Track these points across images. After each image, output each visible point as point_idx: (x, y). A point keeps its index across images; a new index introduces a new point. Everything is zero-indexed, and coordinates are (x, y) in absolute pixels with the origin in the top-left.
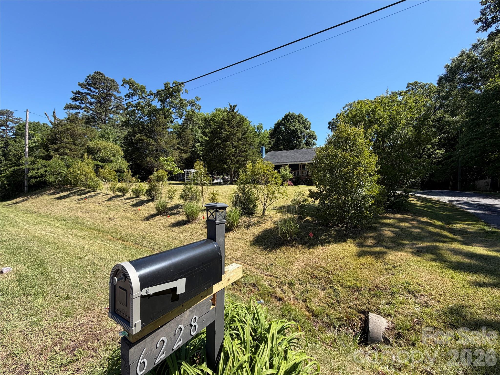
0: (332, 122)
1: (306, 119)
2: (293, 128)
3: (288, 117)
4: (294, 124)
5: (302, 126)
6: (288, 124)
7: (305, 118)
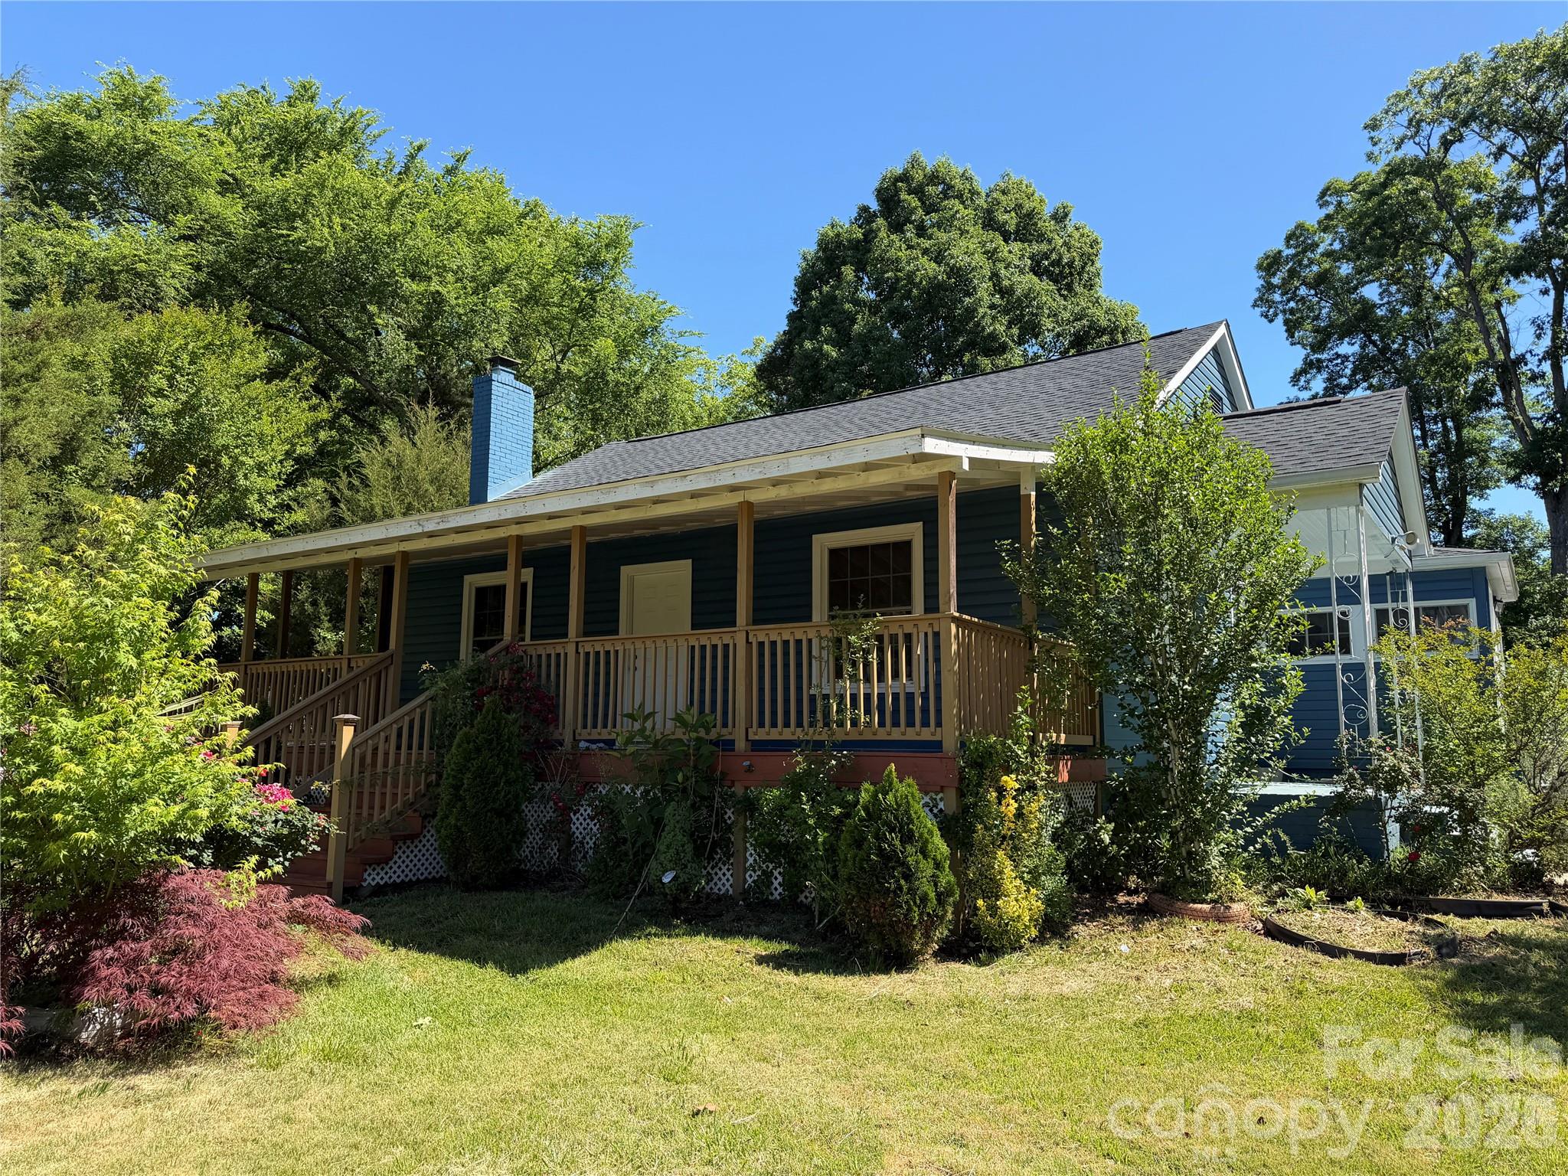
0: (1288, 252)
1: (1060, 217)
2: (931, 268)
3: (897, 191)
4: (942, 236)
5: (1013, 251)
6: (890, 244)
7: (1047, 211)
